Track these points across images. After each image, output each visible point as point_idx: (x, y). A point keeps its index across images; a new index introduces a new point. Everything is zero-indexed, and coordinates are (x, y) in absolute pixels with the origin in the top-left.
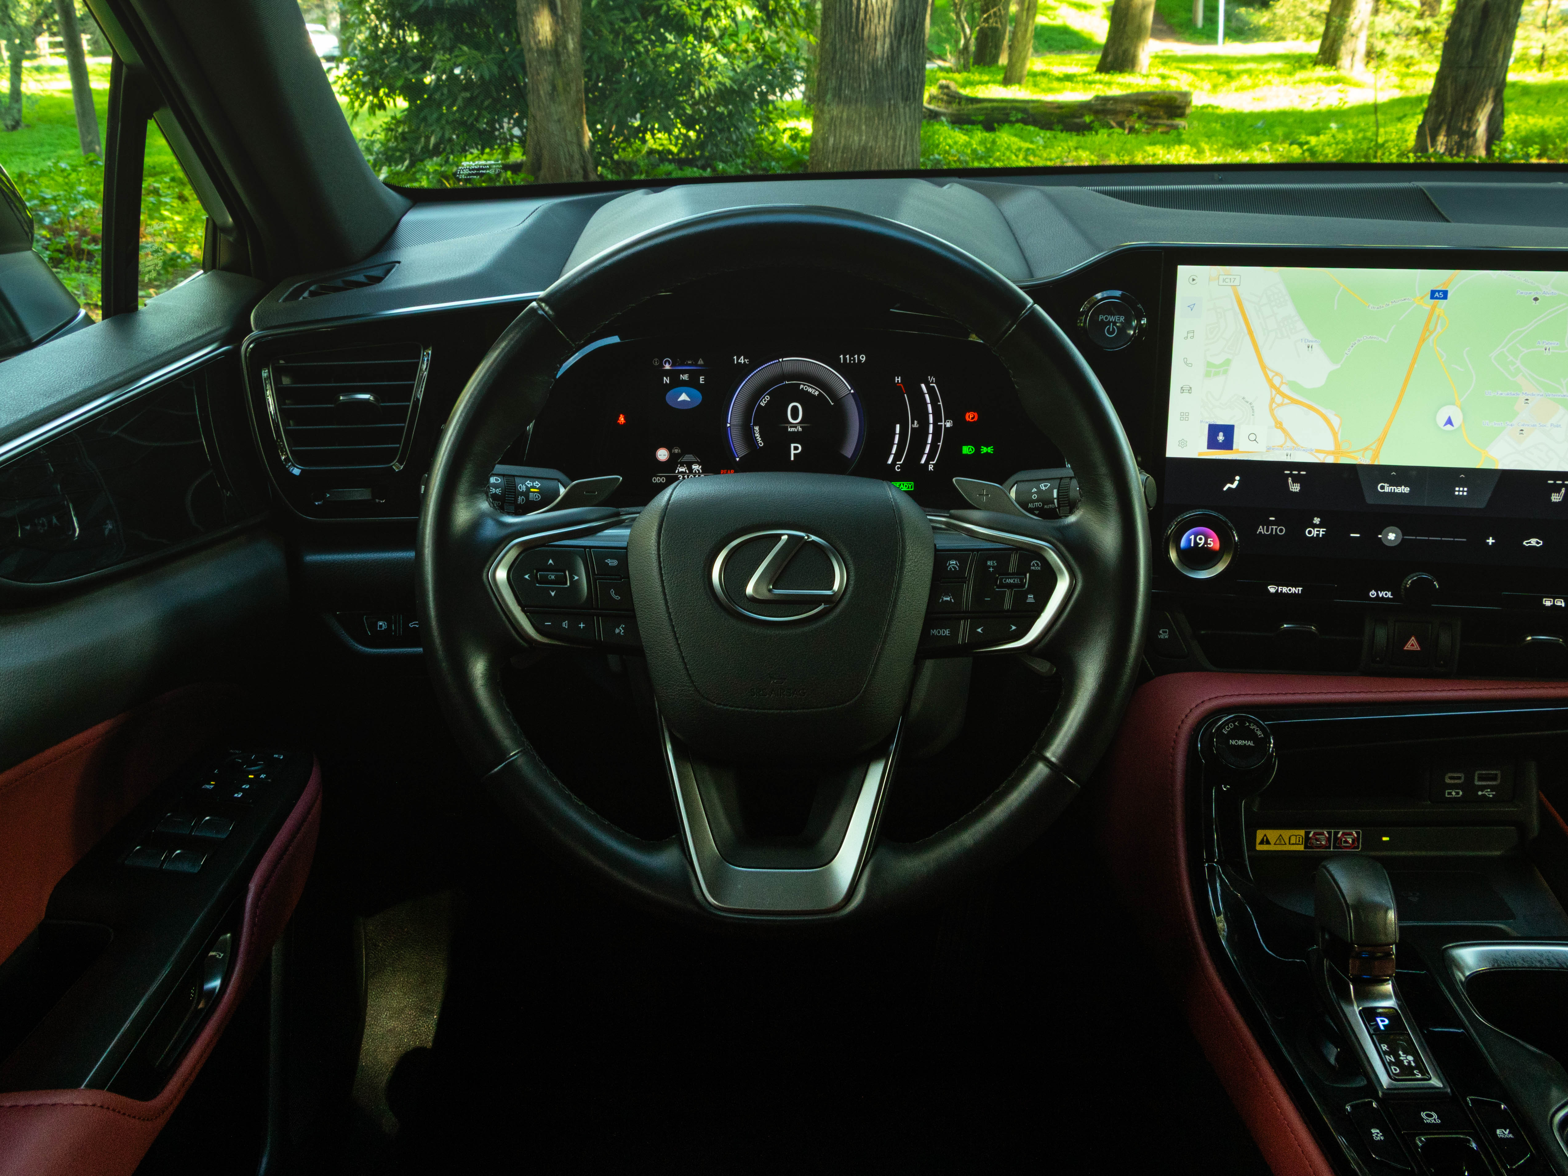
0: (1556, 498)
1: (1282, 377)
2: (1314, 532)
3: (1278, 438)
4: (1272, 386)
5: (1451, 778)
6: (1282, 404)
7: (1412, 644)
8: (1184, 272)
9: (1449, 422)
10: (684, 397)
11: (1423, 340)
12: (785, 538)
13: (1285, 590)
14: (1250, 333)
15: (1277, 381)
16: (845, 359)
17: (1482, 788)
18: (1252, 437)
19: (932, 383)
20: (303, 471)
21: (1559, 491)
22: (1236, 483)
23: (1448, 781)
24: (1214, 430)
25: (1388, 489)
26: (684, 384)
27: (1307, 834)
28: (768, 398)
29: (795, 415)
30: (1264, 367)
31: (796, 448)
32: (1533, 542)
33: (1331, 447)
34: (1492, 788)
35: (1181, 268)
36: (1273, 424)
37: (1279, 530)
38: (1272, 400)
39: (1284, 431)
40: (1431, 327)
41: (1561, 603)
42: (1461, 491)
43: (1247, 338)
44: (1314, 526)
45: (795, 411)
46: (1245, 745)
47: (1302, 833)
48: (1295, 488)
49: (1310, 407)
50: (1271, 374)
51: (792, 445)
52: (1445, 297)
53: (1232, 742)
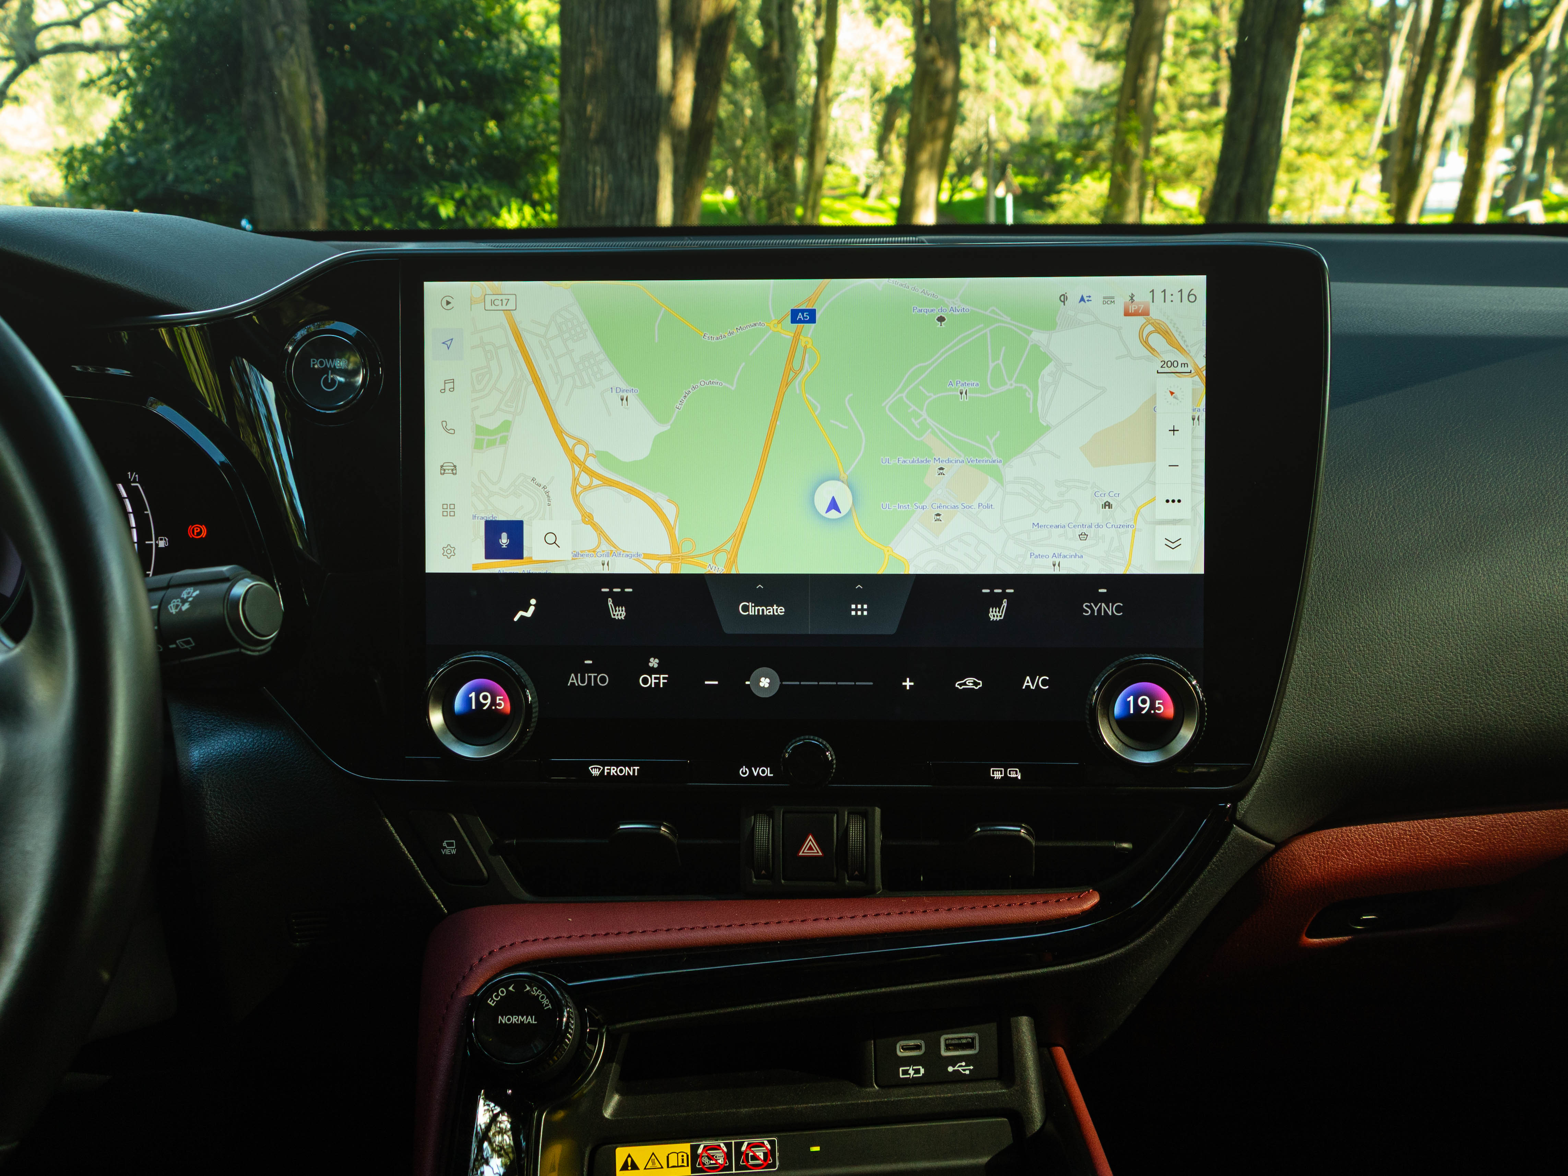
0: (996, 615)
1: (587, 446)
2: (652, 681)
3: (589, 539)
4: (574, 459)
5: (905, 1048)
6: (589, 488)
7: (810, 848)
8: (433, 290)
9: (834, 505)
11: (786, 383)
13: (614, 771)
14: (537, 381)
15: (580, 452)
17: (954, 1061)
18: (551, 538)
19: (134, 481)
21: (999, 605)
22: (532, 609)
23: (901, 1053)
24: (493, 528)
25: (752, 611)
27: (694, 1149)
30: (559, 432)
32: (970, 682)
33: (666, 550)
34: (968, 1060)
35: (429, 286)
36: (579, 517)
37: (600, 679)
38: (576, 481)
39: (596, 527)
40: (796, 365)
41: (1015, 774)
42: (859, 610)
43: (532, 388)
44: (652, 671)
46: (522, 1022)
47: (686, 1147)
48: (619, 614)
49: (632, 491)
50: (570, 442)
52: (812, 320)
53: (503, 1020)
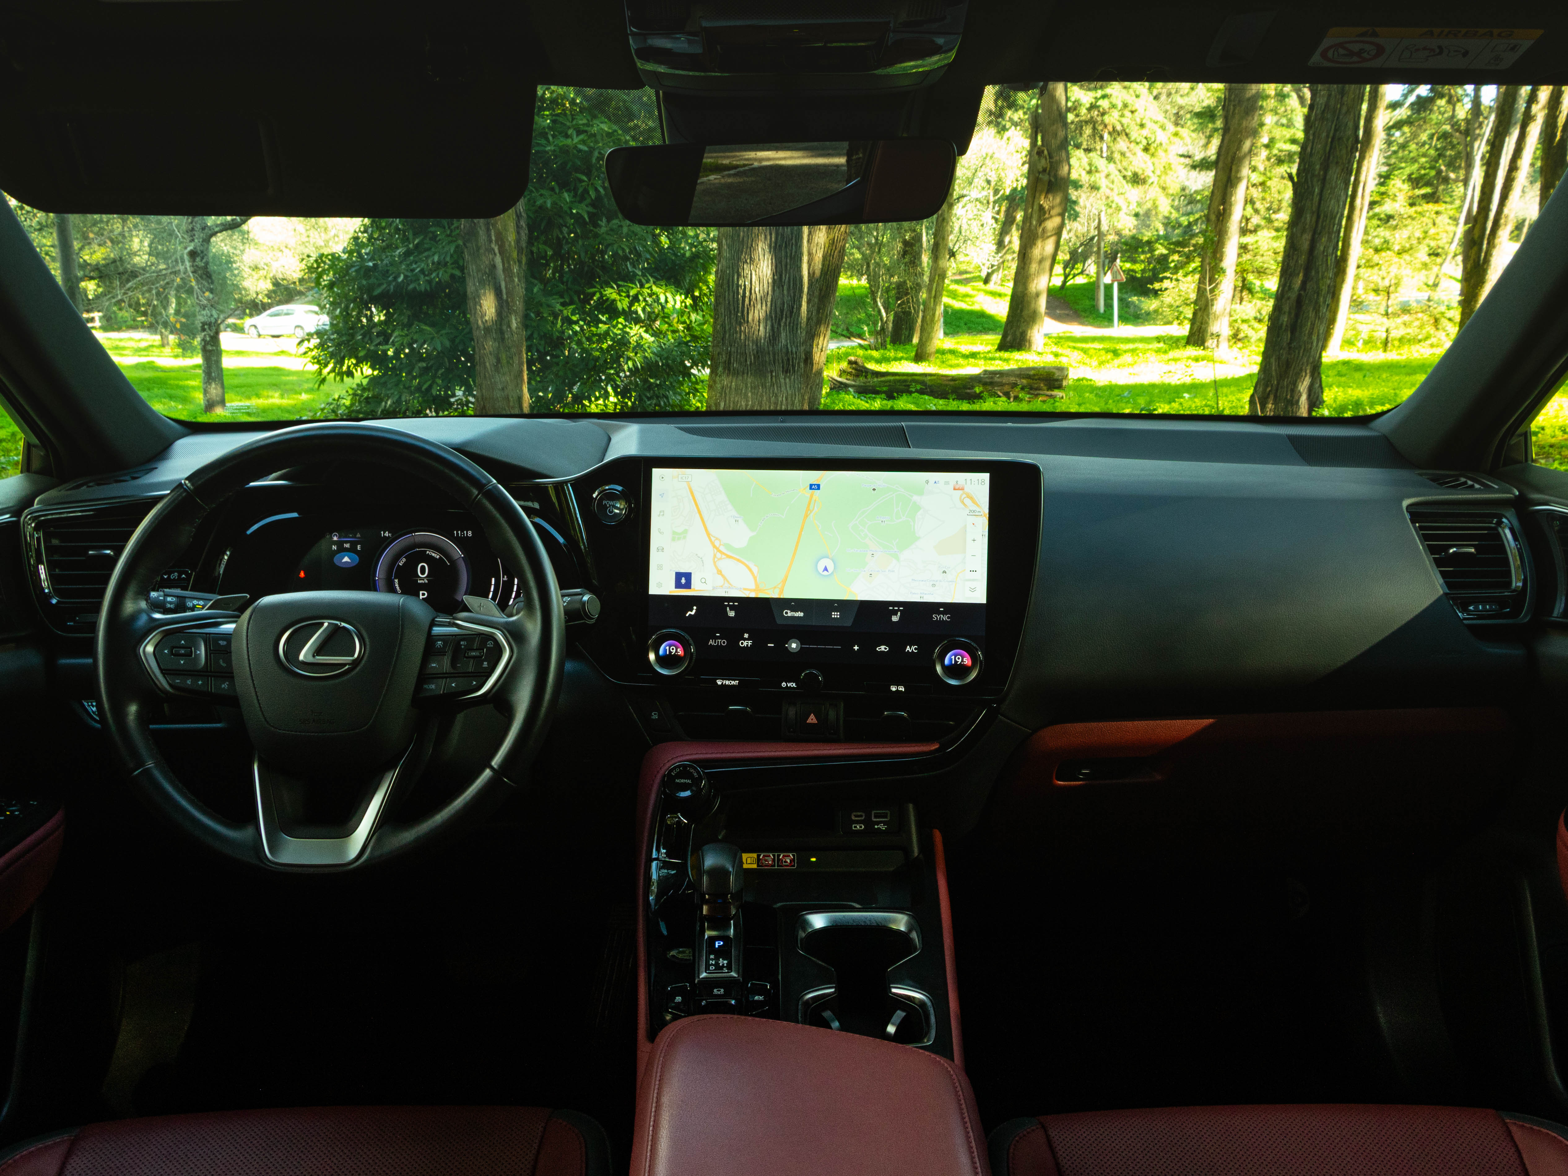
0: (895, 619)
1: (720, 540)
2: (745, 644)
3: (720, 581)
4: (714, 546)
5: (856, 816)
6: (721, 559)
7: (812, 719)
8: (655, 471)
9: (826, 569)
10: (346, 559)
11: (806, 516)
12: (326, 624)
13: (727, 682)
14: (699, 512)
15: (717, 543)
16: (457, 534)
17: (878, 823)
18: (703, 581)
20: (58, 602)
21: (896, 614)
22: (694, 611)
23: (853, 818)
24: (679, 576)
25: (790, 614)
26: (346, 550)
27: (758, 856)
28: (404, 560)
29: (423, 572)
30: (708, 534)
31: (423, 594)
32: (883, 648)
33: (753, 587)
34: (885, 823)
35: (654, 470)
36: (715, 571)
37: (723, 642)
38: (715, 556)
39: (723, 576)
40: (811, 508)
41: (902, 689)
42: (835, 615)
43: (698, 515)
44: (745, 639)
45: (423, 568)
46: (685, 782)
47: (755, 855)
48: (732, 614)
49: (738, 560)
50: (713, 539)
51: (421, 592)
52: (819, 488)
53: (677, 781)
